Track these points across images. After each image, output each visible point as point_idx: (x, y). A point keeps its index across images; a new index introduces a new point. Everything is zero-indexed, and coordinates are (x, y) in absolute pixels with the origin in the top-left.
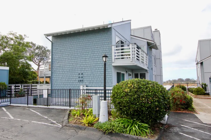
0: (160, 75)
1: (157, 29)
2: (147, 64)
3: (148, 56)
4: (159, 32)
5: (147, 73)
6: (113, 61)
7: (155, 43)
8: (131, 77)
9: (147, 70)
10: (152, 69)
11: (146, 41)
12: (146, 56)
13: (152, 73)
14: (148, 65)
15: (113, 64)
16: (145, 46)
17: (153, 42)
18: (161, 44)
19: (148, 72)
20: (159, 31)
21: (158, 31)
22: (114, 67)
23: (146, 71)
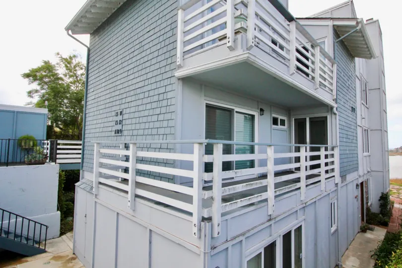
0: (380, 128)
1: (372, 19)
2: (332, 91)
3: (335, 66)
4: (377, 25)
5: (333, 116)
6: (179, 61)
7: (360, 26)
8: (285, 127)
9: (332, 108)
10: (353, 110)
11: (330, 23)
12: (330, 67)
13: (354, 121)
14: (334, 93)
15: (179, 73)
16: (326, 40)
17: (353, 23)
18: (384, 55)
19: (335, 114)
20: (378, 21)
21: (375, 22)
22: (183, 83)
23: (330, 109)
